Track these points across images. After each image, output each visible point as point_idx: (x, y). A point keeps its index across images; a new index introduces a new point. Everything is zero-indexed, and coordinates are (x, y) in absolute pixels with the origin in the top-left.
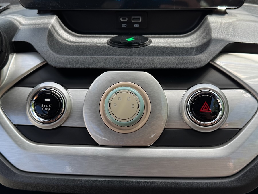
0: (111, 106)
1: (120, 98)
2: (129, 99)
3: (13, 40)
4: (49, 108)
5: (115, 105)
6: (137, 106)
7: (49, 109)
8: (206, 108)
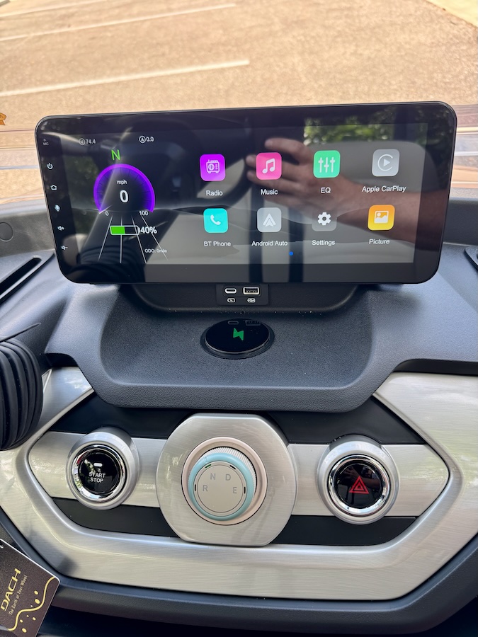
0: (200, 488)
1: (213, 476)
2: (228, 476)
3: (46, 351)
4: (100, 478)
5: (205, 487)
6: (242, 490)
7: (101, 480)
8: (359, 487)
